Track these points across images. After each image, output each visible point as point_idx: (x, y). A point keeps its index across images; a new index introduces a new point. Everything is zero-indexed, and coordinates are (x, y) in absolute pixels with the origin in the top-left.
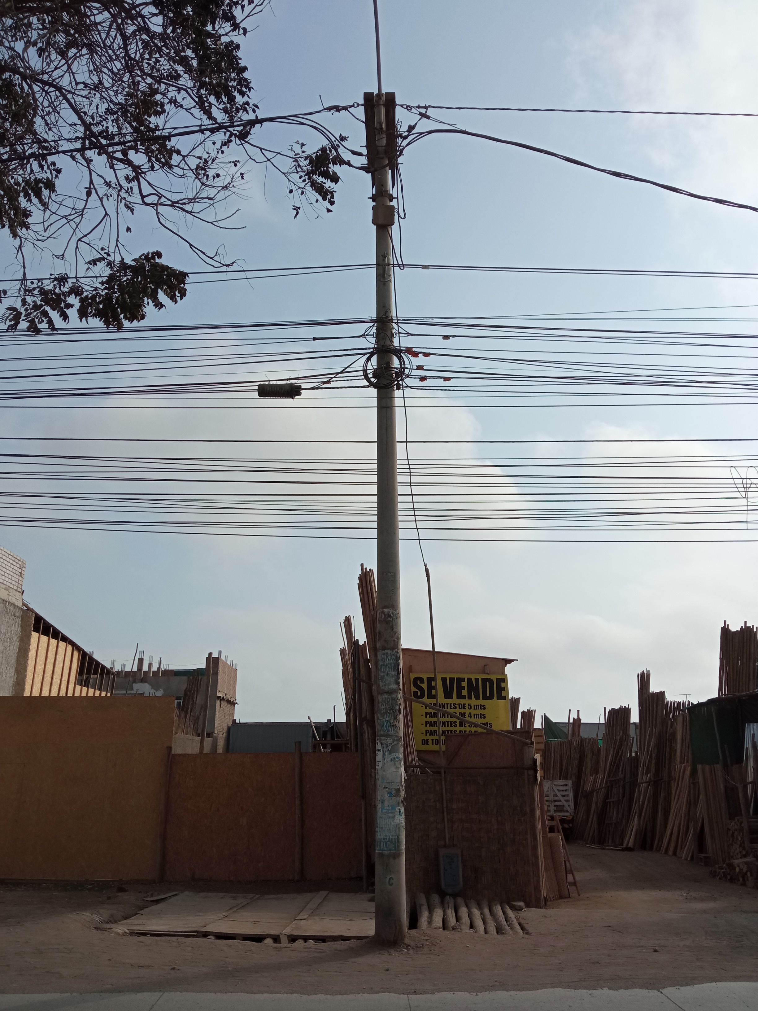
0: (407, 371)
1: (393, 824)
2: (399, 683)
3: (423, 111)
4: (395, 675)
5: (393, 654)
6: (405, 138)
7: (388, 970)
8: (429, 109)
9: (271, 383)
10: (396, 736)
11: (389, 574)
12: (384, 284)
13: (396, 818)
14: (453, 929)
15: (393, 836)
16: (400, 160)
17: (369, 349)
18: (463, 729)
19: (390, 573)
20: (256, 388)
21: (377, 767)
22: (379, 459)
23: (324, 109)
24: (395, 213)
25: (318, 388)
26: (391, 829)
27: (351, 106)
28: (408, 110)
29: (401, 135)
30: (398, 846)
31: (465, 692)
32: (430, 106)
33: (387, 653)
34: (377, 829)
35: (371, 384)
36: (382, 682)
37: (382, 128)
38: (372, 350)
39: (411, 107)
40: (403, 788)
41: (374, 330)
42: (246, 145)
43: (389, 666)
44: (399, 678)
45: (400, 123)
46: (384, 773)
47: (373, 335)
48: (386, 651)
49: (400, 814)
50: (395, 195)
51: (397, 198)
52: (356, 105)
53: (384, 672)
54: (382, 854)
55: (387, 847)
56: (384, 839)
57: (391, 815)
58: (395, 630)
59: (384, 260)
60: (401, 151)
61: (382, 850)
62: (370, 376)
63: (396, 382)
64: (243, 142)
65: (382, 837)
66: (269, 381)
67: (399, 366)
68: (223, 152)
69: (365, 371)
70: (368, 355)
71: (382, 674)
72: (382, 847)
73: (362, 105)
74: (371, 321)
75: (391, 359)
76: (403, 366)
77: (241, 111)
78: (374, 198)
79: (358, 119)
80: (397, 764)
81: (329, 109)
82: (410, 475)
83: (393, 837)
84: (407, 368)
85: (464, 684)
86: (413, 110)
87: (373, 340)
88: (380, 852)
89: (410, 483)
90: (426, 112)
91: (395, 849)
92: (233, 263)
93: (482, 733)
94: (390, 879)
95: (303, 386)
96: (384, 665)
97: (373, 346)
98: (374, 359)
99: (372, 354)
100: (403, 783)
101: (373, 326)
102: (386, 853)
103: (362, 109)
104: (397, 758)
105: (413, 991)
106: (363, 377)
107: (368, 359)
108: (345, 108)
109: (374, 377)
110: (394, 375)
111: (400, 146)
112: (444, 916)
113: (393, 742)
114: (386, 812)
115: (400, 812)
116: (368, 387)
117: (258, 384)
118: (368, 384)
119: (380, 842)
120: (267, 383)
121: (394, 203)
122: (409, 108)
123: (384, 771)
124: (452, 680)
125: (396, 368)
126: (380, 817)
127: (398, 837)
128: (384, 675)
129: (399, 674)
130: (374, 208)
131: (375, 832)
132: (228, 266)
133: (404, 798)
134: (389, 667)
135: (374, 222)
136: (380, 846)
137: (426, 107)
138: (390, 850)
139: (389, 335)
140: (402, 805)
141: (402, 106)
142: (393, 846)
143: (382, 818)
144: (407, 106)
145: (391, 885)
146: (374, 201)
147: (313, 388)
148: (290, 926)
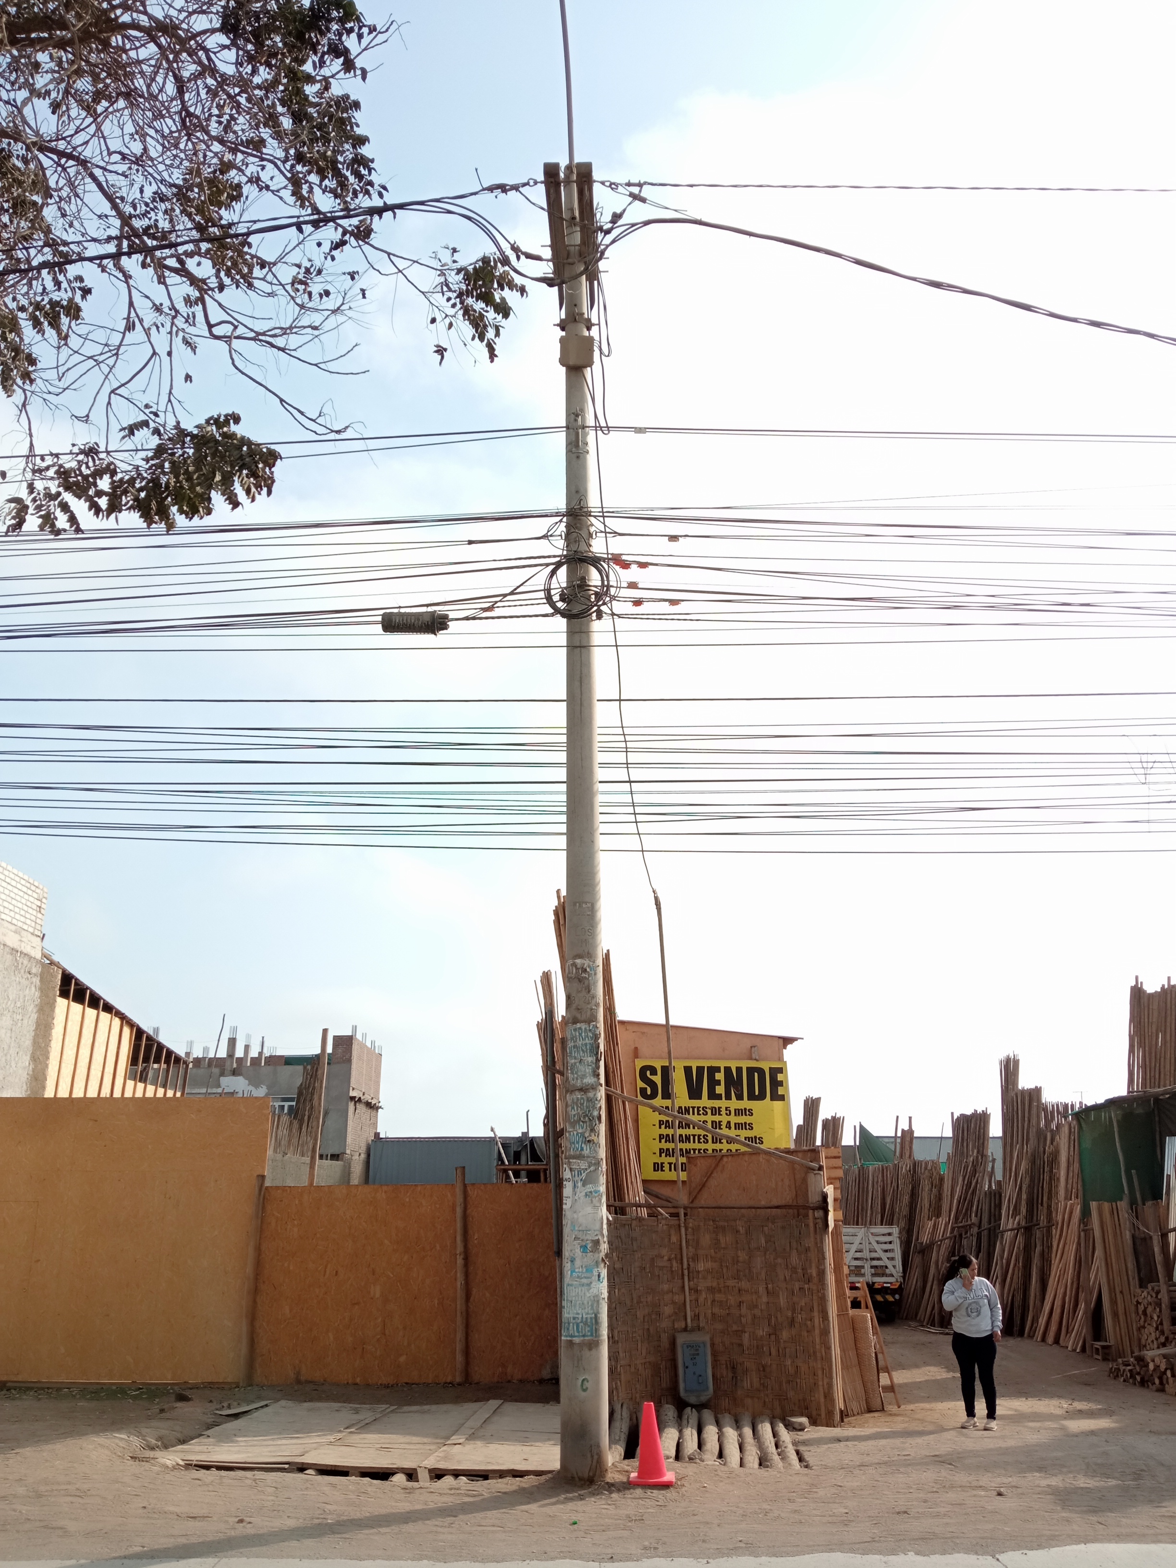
0: (613, 591)
1: (588, 1295)
2: (598, 1075)
3: (635, 190)
4: (592, 1062)
5: (590, 1030)
6: (608, 232)
7: (575, 1523)
8: (645, 187)
9: (402, 610)
10: (595, 1157)
11: (584, 906)
12: (578, 457)
13: (592, 1285)
14: (690, 1459)
15: (587, 1314)
16: (602, 265)
17: (555, 556)
18: (718, 1146)
19: (586, 903)
20: (380, 619)
21: (564, 1207)
22: (569, 727)
23: (484, 189)
24: (595, 348)
25: (474, 618)
26: (586, 1302)
27: (524, 185)
28: (612, 189)
29: (601, 229)
30: (596, 1330)
31: (720, 1090)
32: (645, 183)
33: (580, 1028)
34: (564, 1303)
35: (557, 611)
36: (572, 1073)
37: (574, 218)
38: (558, 559)
39: (617, 185)
40: (605, 1239)
41: (562, 527)
42: (366, 248)
43: (584, 1048)
44: (598, 1067)
45: (600, 210)
46: (575, 1216)
47: (561, 536)
48: (578, 1025)
49: (599, 1280)
50: (594, 320)
51: (599, 324)
52: (532, 183)
53: (575, 1058)
54: (571, 1341)
55: (578, 1332)
56: (574, 1318)
57: (585, 1281)
58: (592, 992)
59: (576, 420)
60: (603, 253)
61: (572, 1336)
62: (556, 598)
63: (595, 608)
64: (361, 243)
65: (571, 1316)
66: (400, 607)
67: (599, 583)
68: (333, 259)
69: (548, 591)
70: (552, 567)
71: (573, 1061)
72: (571, 1332)
73: (542, 182)
74: (557, 515)
75: (587, 572)
76: (606, 583)
77: (360, 196)
78: (562, 326)
79: (534, 204)
80: (596, 1199)
81: (491, 189)
82: (627, 752)
83: (589, 1316)
84: (612, 586)
85: (720, 1076)
86: (620, 189)
87: (561, 543)
88: (569, 1338)
89: (627, 764)
90: (640, 191)
91: (592, 1335)
92: (347, 427)
93: (744, 1154)
94: (583, 1380)
95: (451, 615)
96: (575, 1047)
97: (560, 552)
98: (563, 572)
99: (558, 565)
100: (605, 1232)
101: (561, 521)
102: (577, 1340)
103: (542, 188)
104: (597, 1191)
105: (610, 1556)
106: (545, 601)
107: (553, 573)
108: (516, 188)
109: (562, 599)
110: (593, 597)
111: (600, 244)
112: (679, 1439)
113: (590, 1167)
114: (578, 1277)
115: (599, 1276)
116: (552, 615)
117: (381, 612)
118: (552, 611)
119: (569, 1324)
120: (396, 611)
121: (594, 332)
122: (613, 186)
123: (575, 1212)
124: (700, 1069)
125: (596, 587)
126: (568, 1285)
127: (596, 1315)
128: (575, 1063)
129: (598, 1060)
130: (562, 340)
131: (562, 1307)
132: (339, 432)
133: (607, 1255)
134: (583, 1050)
135: (562, 362)
136: (568, 1329)
137: (640, 185)
138: (584, 1336)
139: (585, 535)
140: (602, 1265)
141: (603, 183)
142: (587, 1329)
143: (572, 1285)
144: (611, 184)
145: (585, 1390)
146: (563, 329)
147: (467, 618)
148: (436, 1454)
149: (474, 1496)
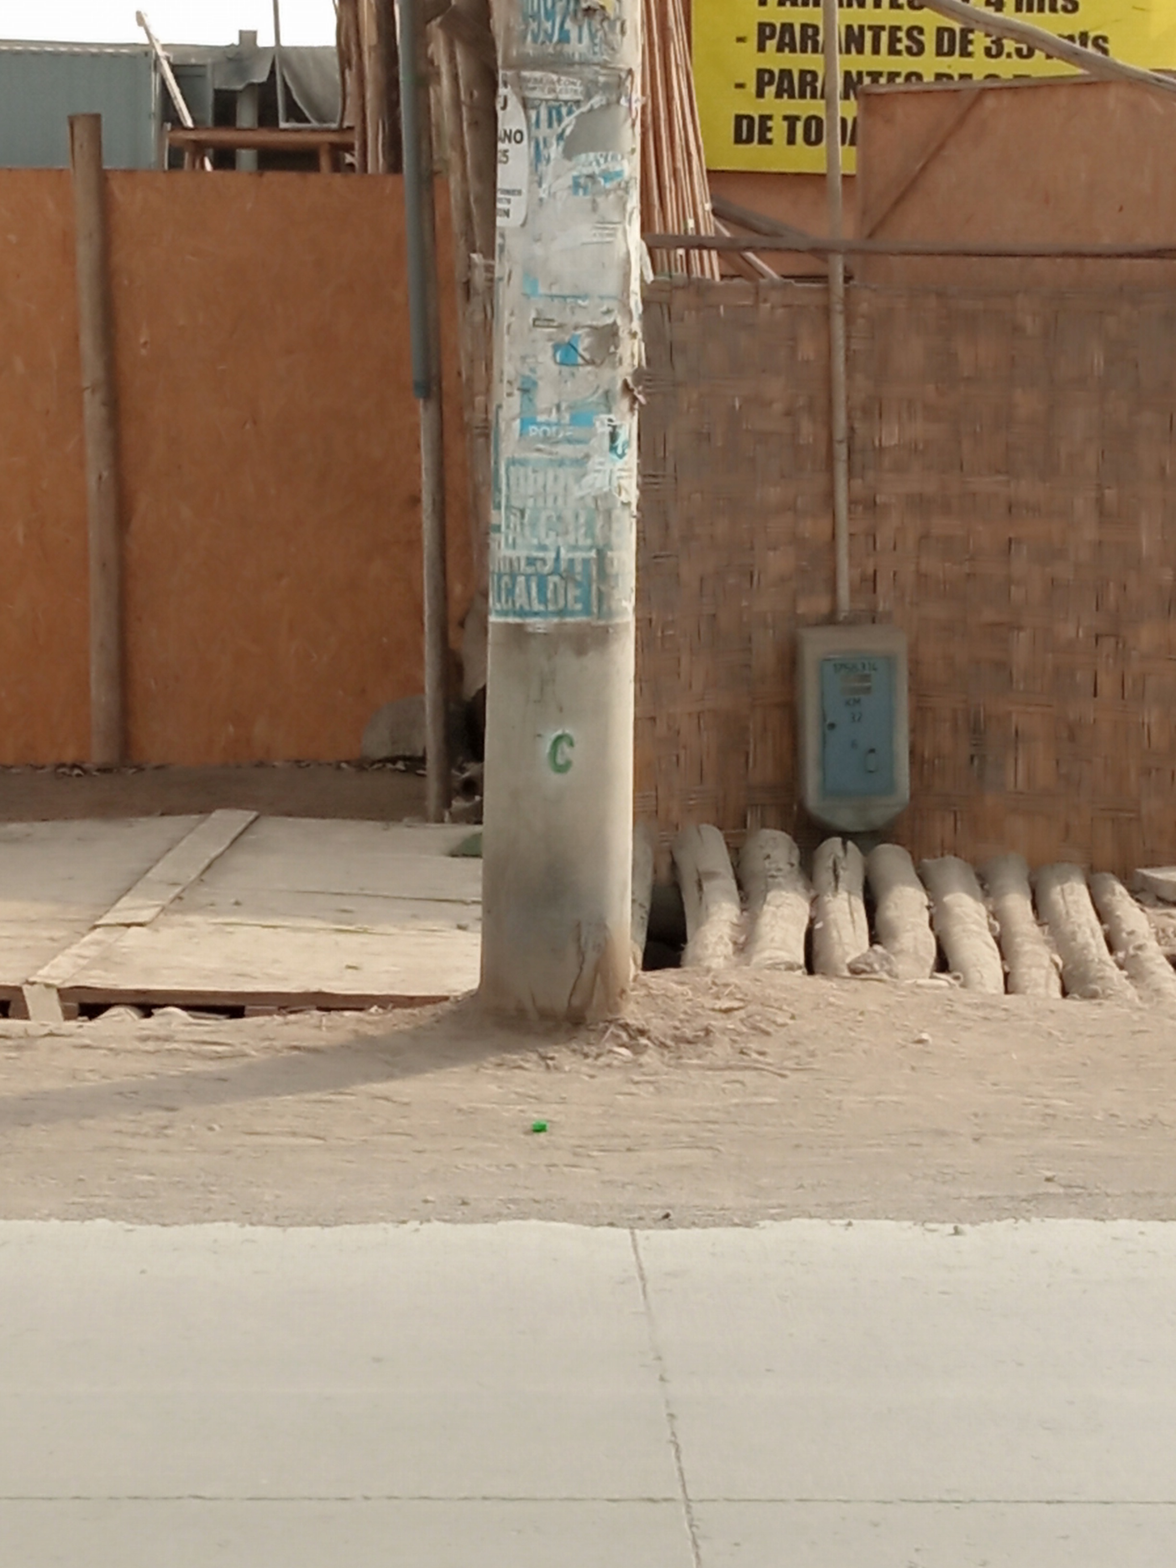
1: (577, 493)
7: (540, 1129)
10: (604, 65)
13: (592, 464)
15: (575, 548)
18: (955, 65)
21: (500, 221)
26: (569, 515)
30: (602, 597)
34: (498, 517)
40: (636, 326)
46: (538, 250)
49: (613, 449)
54: (519, 626)
55: (543, 600)
56: (531, 561)
57: (565, 450)
61: (522, 613)
65: (522, 553)
72: (521, 601)
80: (606, 204)
83: (579, 555)
88: (511, 620)
91: (587, 611)
93: (1052, 84)
94: (559, 739)
100: (635, 302)
102: (537, 624)
104: (608, 176)
105: (662, 1213)
112: (812, 920)
113: (589, 96)
114: (546, 439)
115: (613, 437)
119: (513, 576)
123: (537, 240)
126: (513, 462)
127: (601, 553)
131: (488, 530)
133: (638, 375)
136: (511, 592)
138: (561, 613)
140: (625, 404)
142: (573, 592)
143: (523, 463)
145: (562, 769)
148: (74, 950)
149: (220, 1057)
